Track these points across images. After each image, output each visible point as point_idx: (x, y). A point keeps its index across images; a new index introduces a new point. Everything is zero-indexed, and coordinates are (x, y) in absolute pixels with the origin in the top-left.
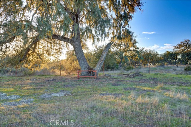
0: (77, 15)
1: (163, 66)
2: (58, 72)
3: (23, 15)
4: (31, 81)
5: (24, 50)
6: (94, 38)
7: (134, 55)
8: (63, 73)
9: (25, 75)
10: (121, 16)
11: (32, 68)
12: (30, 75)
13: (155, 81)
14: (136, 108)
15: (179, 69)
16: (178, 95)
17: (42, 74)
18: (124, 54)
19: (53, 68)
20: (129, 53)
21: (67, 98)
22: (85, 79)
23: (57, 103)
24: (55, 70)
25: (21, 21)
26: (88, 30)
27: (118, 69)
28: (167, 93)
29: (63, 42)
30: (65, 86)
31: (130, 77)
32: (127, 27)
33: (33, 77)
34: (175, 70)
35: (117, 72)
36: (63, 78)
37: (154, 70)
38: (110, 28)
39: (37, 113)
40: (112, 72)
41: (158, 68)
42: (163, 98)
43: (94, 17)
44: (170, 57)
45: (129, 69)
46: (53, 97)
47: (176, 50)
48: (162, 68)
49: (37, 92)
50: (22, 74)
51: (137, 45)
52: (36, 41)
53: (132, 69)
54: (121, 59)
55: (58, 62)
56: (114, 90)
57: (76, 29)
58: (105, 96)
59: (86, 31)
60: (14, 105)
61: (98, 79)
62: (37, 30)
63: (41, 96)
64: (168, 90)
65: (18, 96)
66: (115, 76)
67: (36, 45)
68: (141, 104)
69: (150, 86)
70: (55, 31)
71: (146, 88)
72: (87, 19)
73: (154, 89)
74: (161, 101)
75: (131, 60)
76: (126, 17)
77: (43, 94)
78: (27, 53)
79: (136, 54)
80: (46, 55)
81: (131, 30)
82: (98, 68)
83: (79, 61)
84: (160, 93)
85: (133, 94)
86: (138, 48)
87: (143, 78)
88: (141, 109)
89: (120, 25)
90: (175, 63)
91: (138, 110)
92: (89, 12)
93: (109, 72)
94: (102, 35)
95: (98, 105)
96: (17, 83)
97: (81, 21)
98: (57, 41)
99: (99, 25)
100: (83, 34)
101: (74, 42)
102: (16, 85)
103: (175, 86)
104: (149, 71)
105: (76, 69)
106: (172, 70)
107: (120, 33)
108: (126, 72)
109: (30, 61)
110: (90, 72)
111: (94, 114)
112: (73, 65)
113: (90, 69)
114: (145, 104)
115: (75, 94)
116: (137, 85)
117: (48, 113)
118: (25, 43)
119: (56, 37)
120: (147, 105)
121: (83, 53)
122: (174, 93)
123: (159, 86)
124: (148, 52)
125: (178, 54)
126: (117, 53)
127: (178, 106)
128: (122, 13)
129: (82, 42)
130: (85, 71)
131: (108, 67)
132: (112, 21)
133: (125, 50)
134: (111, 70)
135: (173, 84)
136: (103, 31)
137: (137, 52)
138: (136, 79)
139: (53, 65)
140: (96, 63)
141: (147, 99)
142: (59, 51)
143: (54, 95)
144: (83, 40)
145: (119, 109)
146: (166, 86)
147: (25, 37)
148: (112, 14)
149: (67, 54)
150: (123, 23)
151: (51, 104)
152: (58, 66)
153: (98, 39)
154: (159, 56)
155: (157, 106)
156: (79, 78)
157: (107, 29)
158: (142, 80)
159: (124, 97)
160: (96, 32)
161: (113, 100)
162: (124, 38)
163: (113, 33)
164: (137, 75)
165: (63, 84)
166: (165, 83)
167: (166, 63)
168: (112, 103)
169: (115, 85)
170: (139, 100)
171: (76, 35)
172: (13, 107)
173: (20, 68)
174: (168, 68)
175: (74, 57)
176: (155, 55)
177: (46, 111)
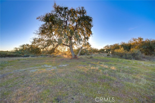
0: (71, 38)
1: (100, 53)
2: (64, 56)
3: (53, 37)
4: (56, 60)
5: (53, 49)
6: (76, 45)
7: (90, 50)
8: (66, 56)
9: (54, 57)
10: (86, 38)
11: (56, 54)
12: (55, 57)
13: (97, 60)
14: (91, 71)
15: (105, 55)
16: (105, 66)
17: (59, 57)
18: (87, 50)
19: (63, 54)
20: (88, 49)
21: (68, 67)
22: (74, 59)
23: (64, 69)
24: (63, 55)
25: (52, 39)
26: (75, 42)
27: (84, 55)
28: (101, 65)
29: (66, 46)
30: (67, 62)
31: (89, 58)
32: (88, 41)
33: (56, 58)
34: (104, 55)
35: (84, 56)
36: (66, 58)
37: (97, 55)
38: (82, 42)
39: (58, 73)
40: (83, 56)
41: (98, 54)
42: (100, 67)
43: (77, 38)
44: (102, 51)
45: (88, 55)
46: (63, 66)
47: (104, 48)
48: (99, 54)
49: (58, 64)
50: (52, 57)
51: (91, 47)
52: (57, 46)
53: (90, 55)
54: (86, 51)
55: (64, 52)
56: (83, 64)
57: (71, 42)
58: (80, 66)
59: (74, 43)
60: (50, 69)
61: (78, 59)
62: (58, 42)
63: (59, 66)
64: (102, 64)
65: (51, 66)
66: (84, 58)
67: (57, 47)
68: (93, 69)
69: (95, 62)
70: (63, 42)
71: (94, 63)
72: (74, 39)
73: (97, 64)
74: (99, 68)
75: (89, 52)
76: (87, 38)
77: (59, 65)
78: (54, 50)
79: (91, 50)
80: (61, 50)
81: (89, 42)
82: (78, 55)
83: (72, 53)
84: (99, 65)
85: (90, 65)
86: (91, 48)
87: (93, 59)
88: (93, 72)
89: (86, 41)
90: (104, 53)
91: (91, 72)
92: (75, 36)
93: (82, 56)
94: (79, 44)
95: (78, 70)
96: (51, 61)
97: (72, 39)
98: (64, 46)
99: (78, 41)
100: (73, 43)
101: (70, 46)
102: (50, 61)
103: (104, 62)
104: (95, 56)
105: (70, 55)
106: (103, 55)
107: (85, 44)
108: (88, 56)
109: (55, 52)
110: (75, 57)
111: (77, 74)
112: (70, 54)
113: (75, 55)
114: (94, 70)
115: (70, 65)
116: (91, 62)
117: (61, 73)
118: (54, 47)
119: (64, 45)
120: (95, 70)
121: (73, 49)
122: (103, 65)
123: (98, 62)
124: (95, 49)
125: (105, 50)
126: (84, 49)
127: (105, 70)
128: (86, 37)
129: (73, 46)
130: (73, 56)
131: (81, 54)
132: (83, 39)
133: (87, 48)
134: (83, 55)
135: (103, 61)
136: (80, 43)
137: (91, 49)
138: (91, 59)
139: (63, 53)
140: (77, 53)
141: (94, 68)
142: (65, 49)
143: (63, 65)
144: (73, 45)
145: (85, 72)
146: (101, 62)
147: (54, 45)
148: (83, 37)
149: (68, 50)
150: (86, 40)
151: (62, 69)
152: (64, 53)
153: (78, 46)
154: (99, 50)
155: (98, 71)
156: (72, 59)
157: (81, 42)
158: (93, 60)
159: (87, 66)
160: (77, 43)
161: (83, 68)
162: (87, 45)
163: (83, 43)
164: (91, 58)
165: (66, 61)
166: (101, 61)
167: (101, 53)
168: (83, 69)
169: (84, 62)
170: (92, 68)
171: (71, 44)
172: (50, 70)
173: (52, 55)
174: (102, 54)
175: (70, 51)
176: (97, 50)
177: (61, 72)
